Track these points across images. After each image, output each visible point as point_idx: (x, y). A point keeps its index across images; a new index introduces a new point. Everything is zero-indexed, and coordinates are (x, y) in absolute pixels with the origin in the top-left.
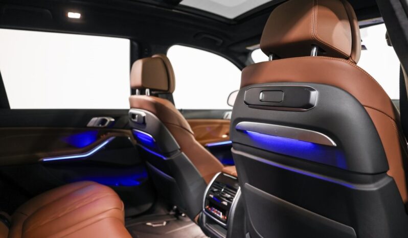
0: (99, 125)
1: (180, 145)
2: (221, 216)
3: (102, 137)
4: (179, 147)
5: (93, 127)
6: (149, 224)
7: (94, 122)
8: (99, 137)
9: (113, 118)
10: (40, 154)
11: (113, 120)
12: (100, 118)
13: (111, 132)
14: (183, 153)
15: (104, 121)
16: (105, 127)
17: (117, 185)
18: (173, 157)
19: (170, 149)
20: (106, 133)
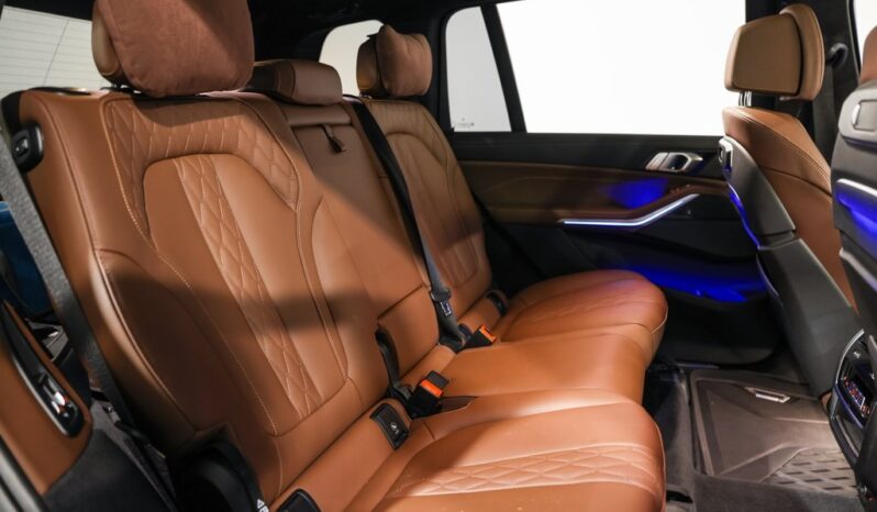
0: (670, 167)
1: (795, 223)
2: (862, 407)
3: (672, 192)
4: (794, 227)
5: (657, 172)
6: (751, 389)
7: (659, 160)
8: (667, 192)
9: (700, 154)
10: (560, 212)
11: (700, 159)
12: (672, 155)
13: (692, 183)
14: (801, 241)
15: (680, 161)
16: (683, 173)
17: (698, 293)
18: (776, 247)
19: (769, 229)
20: (682, 184)
